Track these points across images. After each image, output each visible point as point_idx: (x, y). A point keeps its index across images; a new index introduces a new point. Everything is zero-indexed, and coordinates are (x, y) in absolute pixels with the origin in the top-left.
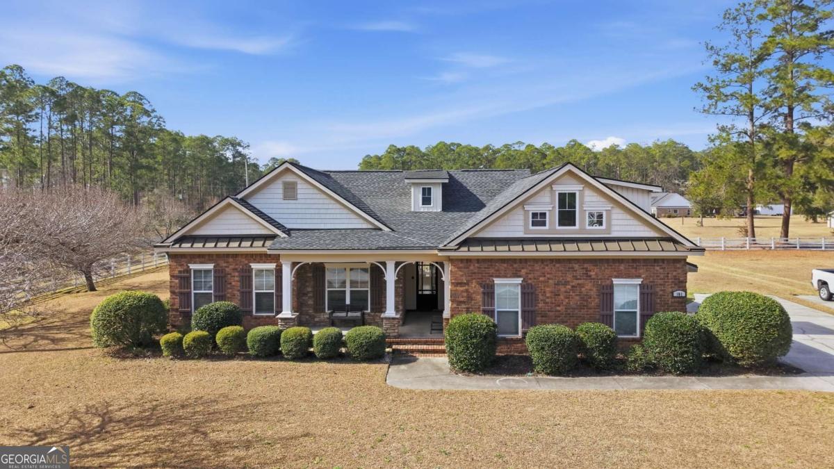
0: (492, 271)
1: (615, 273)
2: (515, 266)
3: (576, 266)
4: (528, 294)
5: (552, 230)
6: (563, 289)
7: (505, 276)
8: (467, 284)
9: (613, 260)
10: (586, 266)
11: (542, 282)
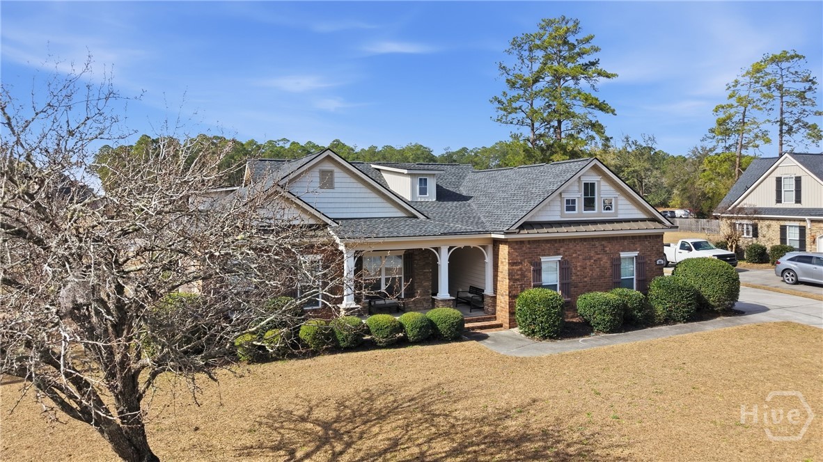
0: (539, 250)
1: (621, 248)
2: (556, 245)
3: (597, 244)
4: (564, 268)
5: (580, 214)
6: (588, 263)
7: (549, 255)
8: (521, 263)
9: (620, 237)
10: (603, 243)
11: (575, 258)
